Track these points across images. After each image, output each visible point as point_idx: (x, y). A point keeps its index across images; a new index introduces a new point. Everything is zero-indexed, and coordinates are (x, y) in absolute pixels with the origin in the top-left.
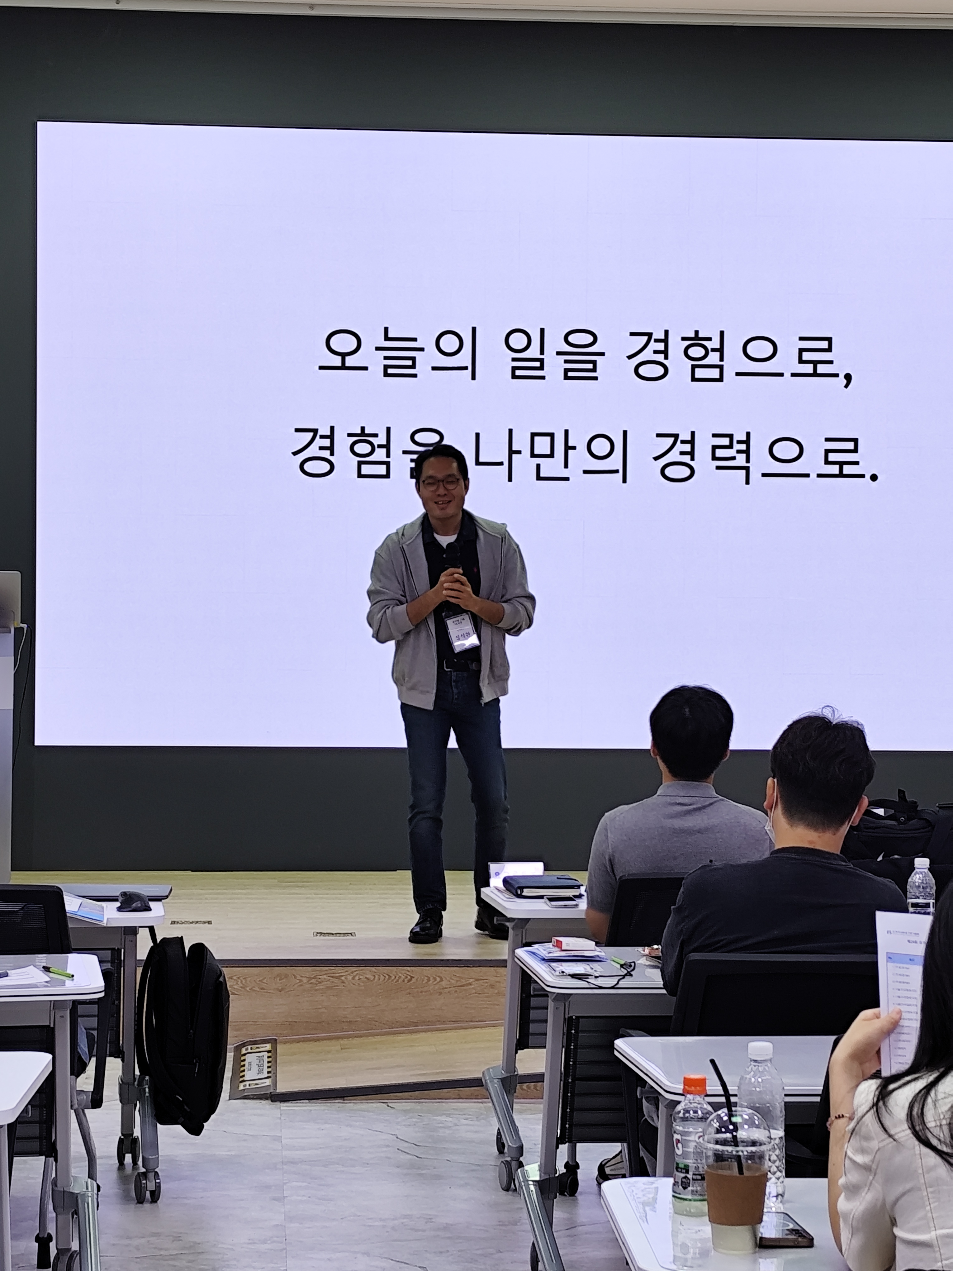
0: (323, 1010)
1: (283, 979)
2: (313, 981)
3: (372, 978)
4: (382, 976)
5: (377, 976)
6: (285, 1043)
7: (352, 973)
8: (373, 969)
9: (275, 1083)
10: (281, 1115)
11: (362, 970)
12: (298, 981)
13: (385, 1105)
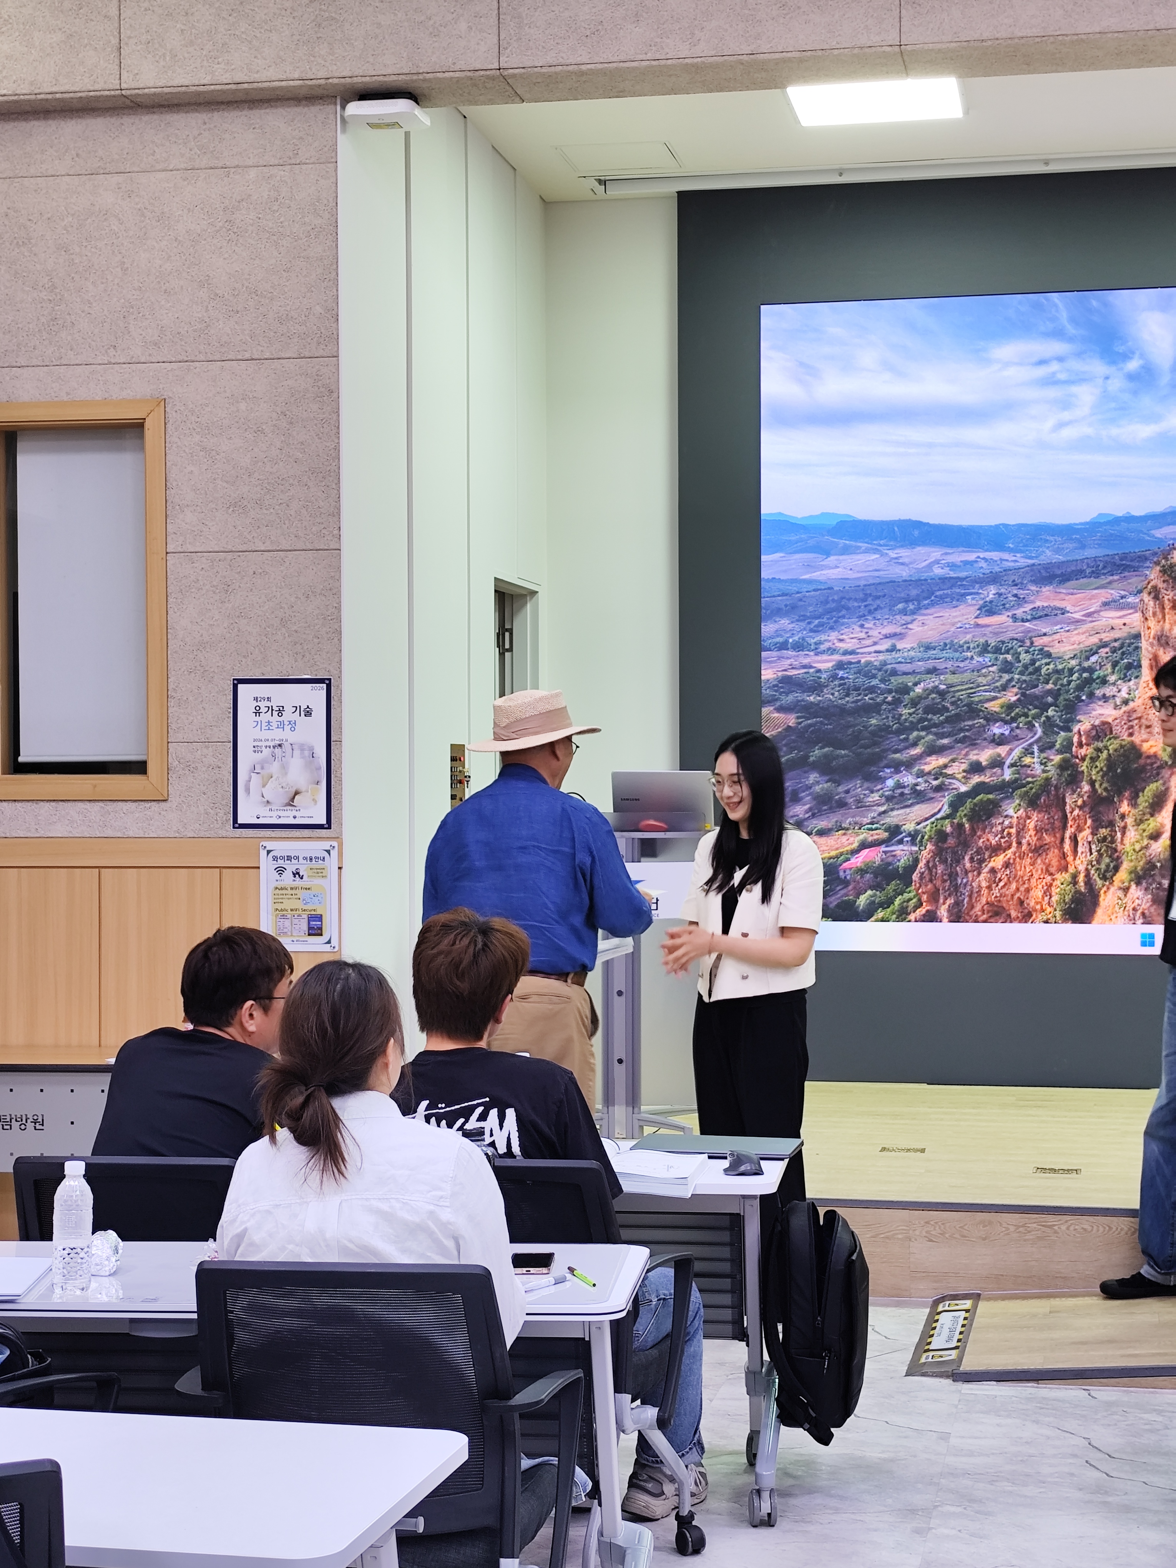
0: (1034, 1263)
1: (987, 1226)
2: (1021, 1229)
3: (1089, 1228)
4: (1101, 1227)
5: (1095, 1227)
6: (989, 1299)
7: (1066, 1221)
8: (1091, 1219)
9: (960, 1359)
10: (959, 1401)
11: (1078, 1219)
12: (1004, 1229)
13: (1086, 1393)
